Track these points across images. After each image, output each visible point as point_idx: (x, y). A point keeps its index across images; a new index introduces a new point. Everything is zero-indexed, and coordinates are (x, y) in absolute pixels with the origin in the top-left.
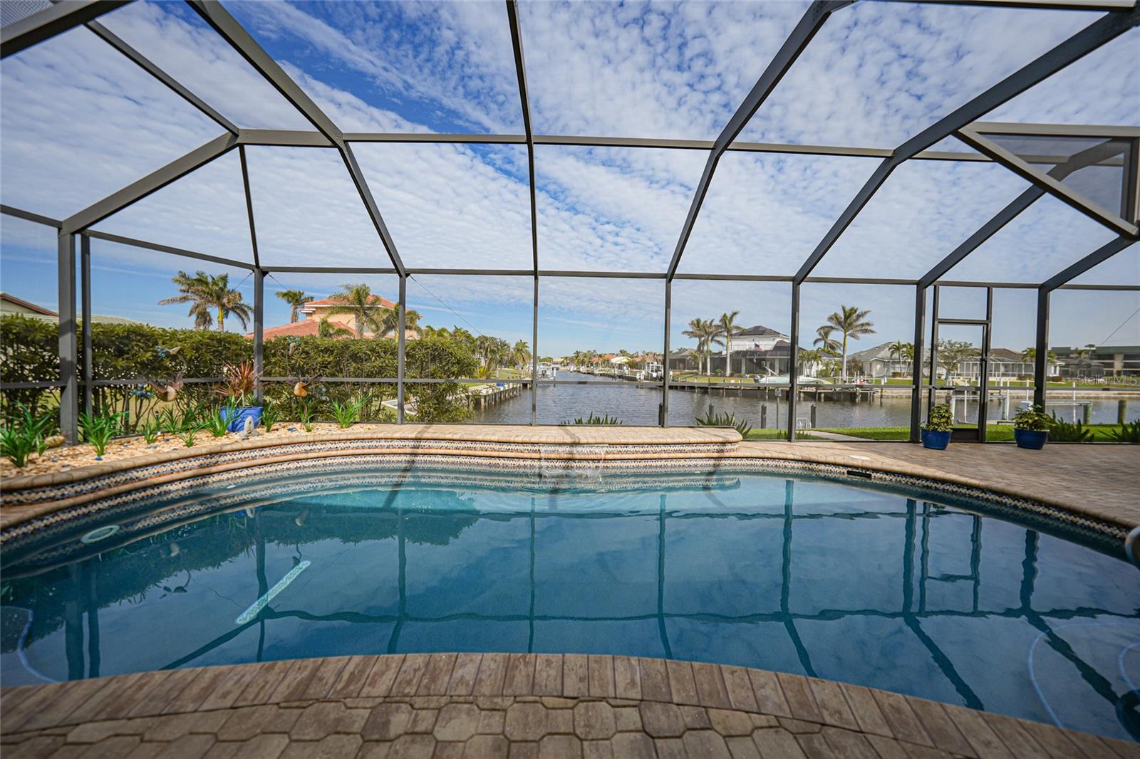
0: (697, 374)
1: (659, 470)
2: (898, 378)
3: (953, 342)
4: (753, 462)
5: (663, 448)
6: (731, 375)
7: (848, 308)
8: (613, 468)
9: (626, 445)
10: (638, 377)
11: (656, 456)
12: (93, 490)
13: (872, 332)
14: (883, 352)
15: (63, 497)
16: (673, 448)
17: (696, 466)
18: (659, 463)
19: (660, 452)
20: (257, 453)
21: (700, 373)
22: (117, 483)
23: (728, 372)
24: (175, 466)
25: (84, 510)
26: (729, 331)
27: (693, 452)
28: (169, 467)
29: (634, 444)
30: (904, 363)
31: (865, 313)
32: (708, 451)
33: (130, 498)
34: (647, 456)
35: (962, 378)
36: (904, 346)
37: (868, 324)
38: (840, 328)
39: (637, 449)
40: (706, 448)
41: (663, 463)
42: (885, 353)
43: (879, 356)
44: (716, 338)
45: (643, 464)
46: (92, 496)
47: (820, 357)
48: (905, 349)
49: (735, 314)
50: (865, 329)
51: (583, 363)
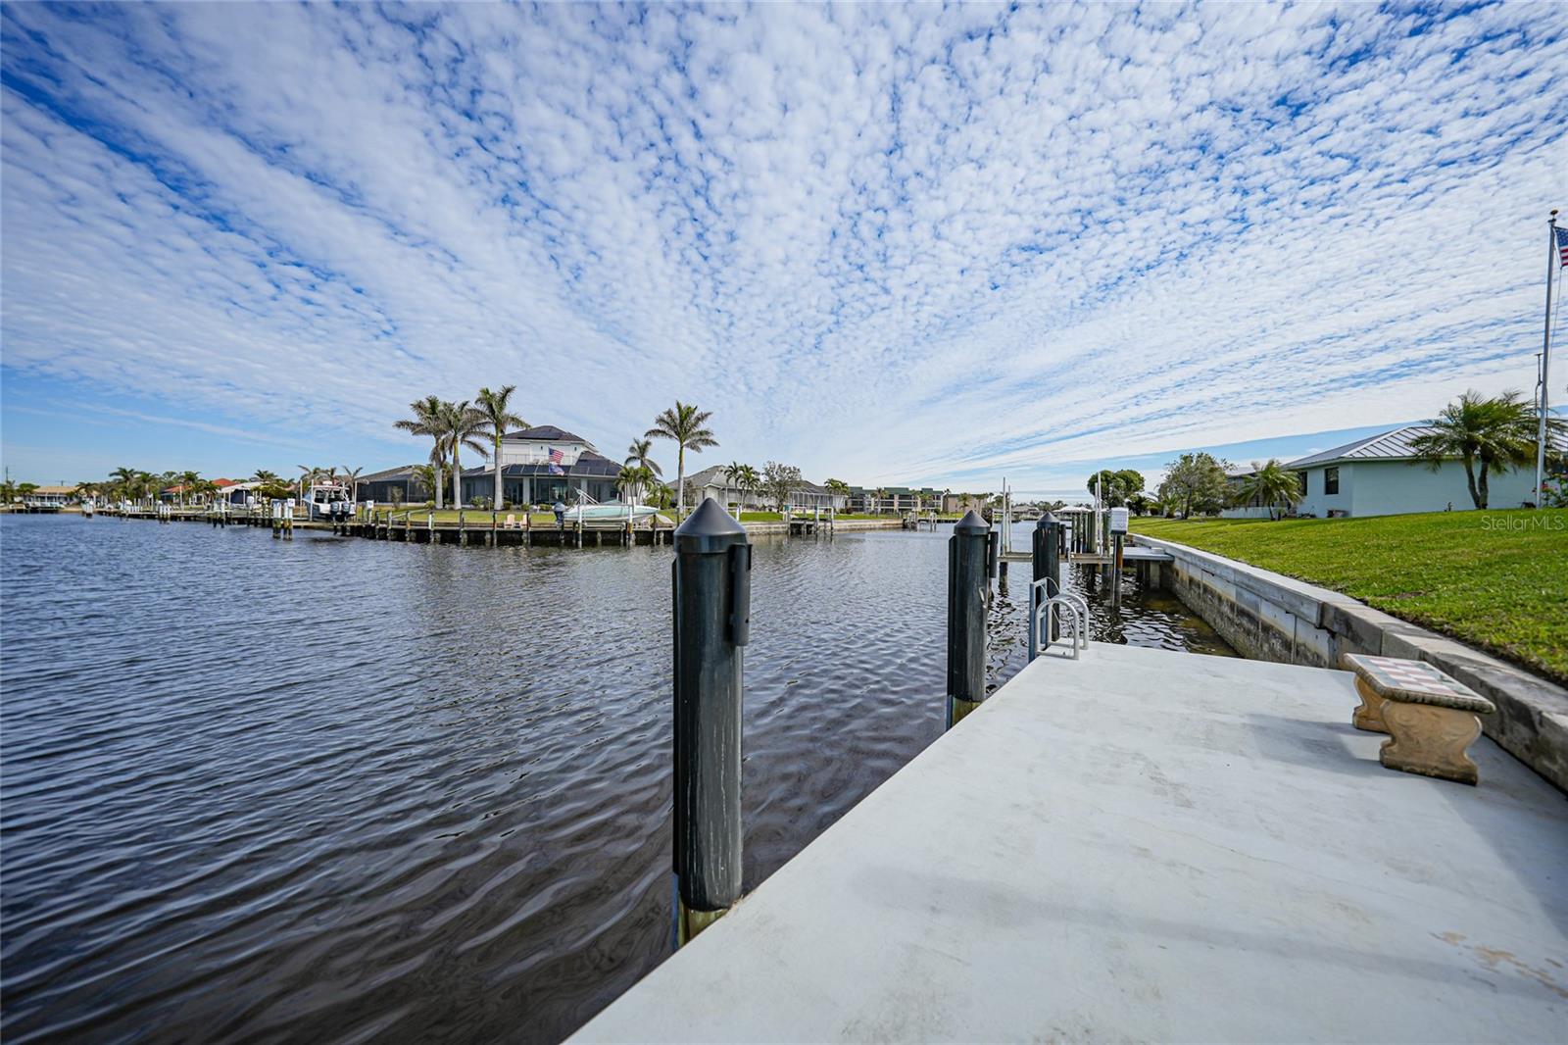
6: (506, 508)
7: (683, 406)
10: (277, 514)
13: (715, 443)
14: (719, 475)
21: (439, 506)
23: (500, 503)
26: (499, 425)
30: (741, 490)
31: (706, 415)
36: (741, 468)
37: (707, 433)
38: (673, 434)
42: (720, 478)
43: (716, 479)
44: (472, 438)
48: (741, 472)
49: (511, 389)
50: (705, 439)
51: (137, 494)
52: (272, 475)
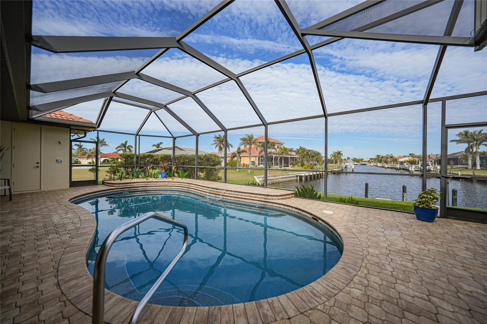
1: (242, 202)
4: (280, 206)
5: (243, 194)
8: (228, 199)
9: (232, 191)
10: (410, 169)
11: (240, 197)
12: (125, 186)
15: (120, 186)
16: (247, 195)
17: (256, 203)
18: (242, 200)
19: (243, 195)
20: (157, 183)
22: (129, 185)
24: (140, 184)
25: (123, 189)
27: (255, 197)
28: (139, 184)
29: (234, 191)
32: (261, 198)
33: (131, 189)
34: (238, 196)
39: (235, 193)
40: (260, 196)
41: (244, 200)
45: (237, 199)
46: (124, 187)
51: (380, 161)
52: (414, 154)
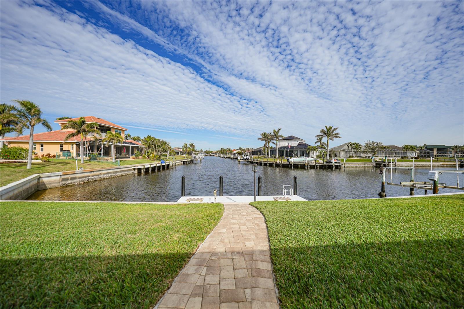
0: (265, 157)
2: (351, 158)
3: (374, 142)
6: (279, 158)
7: (328, 127)
10: (238, 158)
13: (340, 137)
14: (345, 147)
21: (266, 157)
23: (277, 156)
26: (277, 138)
30: (354, 151)
31: (336, 129)
35: (378, 158)
36: (353, 144)
37: (338, 134)
38: (325, 135)
42: (346, 147)
43: (343, 148)
44: (272, 141)
47: (317, 149)
48: (354, 145)
49: (279, 130)
50: (337, 136)
51: (223, 153)
52: (241, 148)
